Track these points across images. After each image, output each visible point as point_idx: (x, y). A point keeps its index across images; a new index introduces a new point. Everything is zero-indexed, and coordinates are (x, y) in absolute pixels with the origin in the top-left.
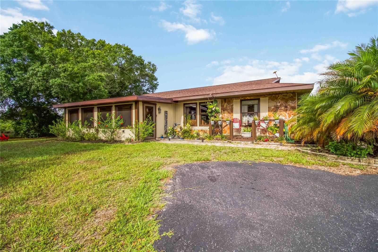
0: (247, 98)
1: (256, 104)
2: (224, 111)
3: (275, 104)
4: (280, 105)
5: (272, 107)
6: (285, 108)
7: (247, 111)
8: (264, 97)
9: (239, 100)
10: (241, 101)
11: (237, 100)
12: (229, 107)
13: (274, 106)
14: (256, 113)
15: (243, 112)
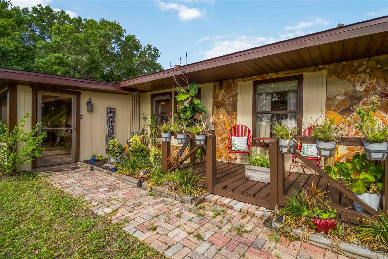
0: (268, 77)
1: (293, 91)
2: (218, 107)
3: (349, 88)
4: (365, 90)
5: (338, 98)
6: (381, 97)
7: (268, 109)
8: (314, 71)
9: (251, 82)
10: (256, 84)
11: (246, 83)
12: (228, 99)
13: (345, 94)
14: (291, 112)
15: (258, 110)
